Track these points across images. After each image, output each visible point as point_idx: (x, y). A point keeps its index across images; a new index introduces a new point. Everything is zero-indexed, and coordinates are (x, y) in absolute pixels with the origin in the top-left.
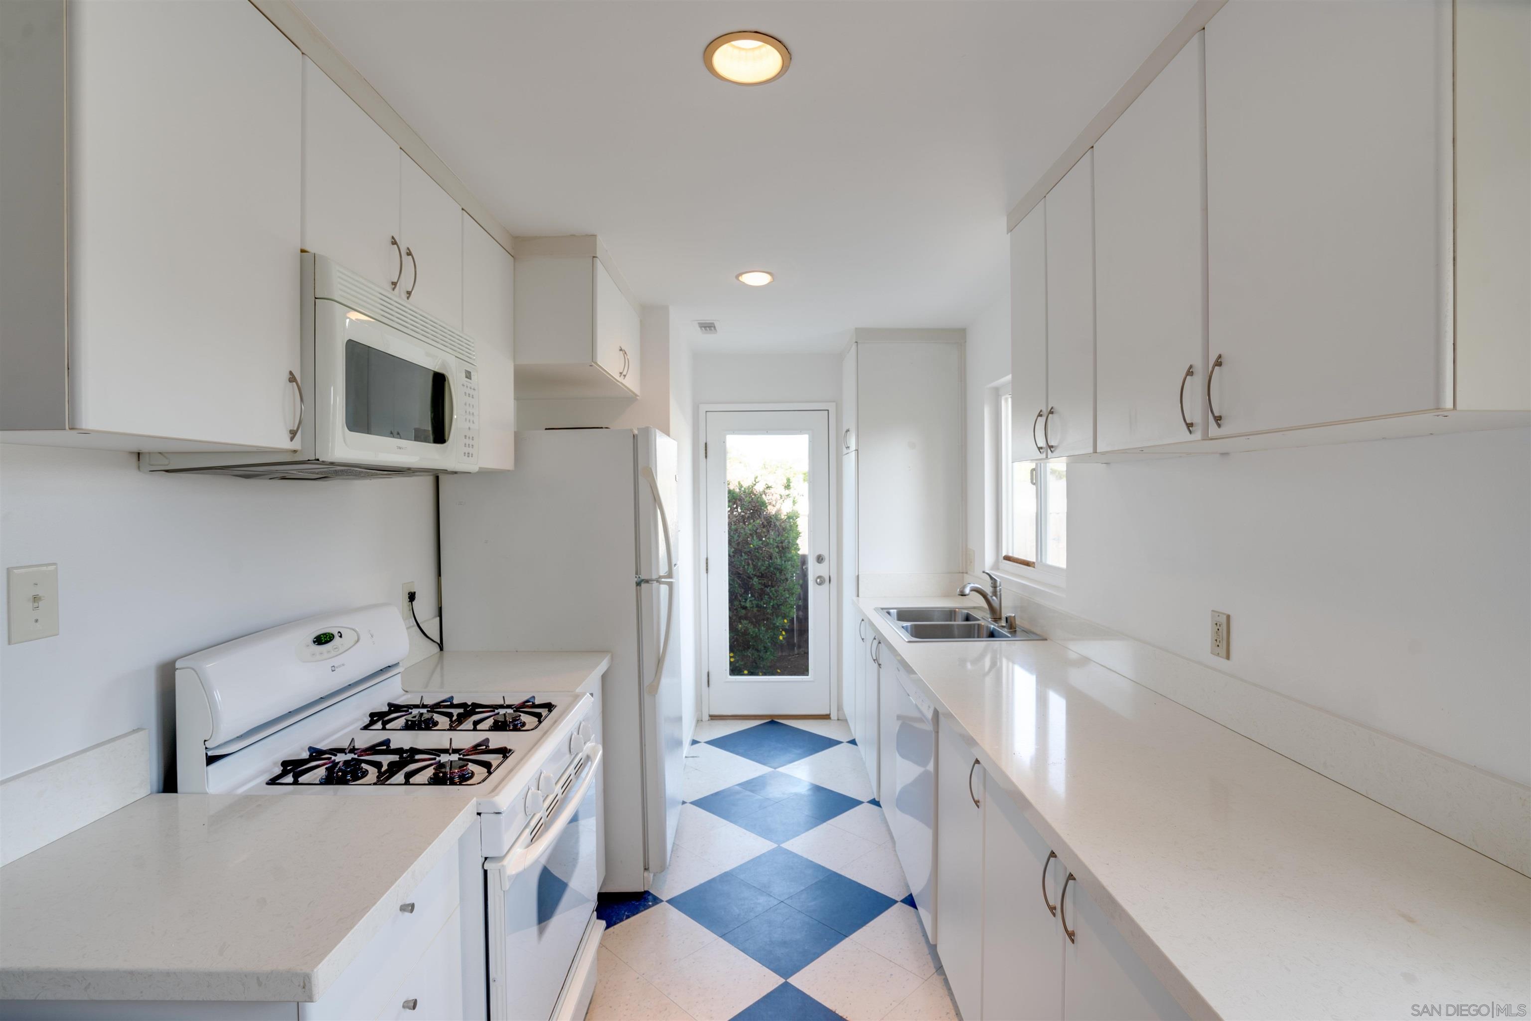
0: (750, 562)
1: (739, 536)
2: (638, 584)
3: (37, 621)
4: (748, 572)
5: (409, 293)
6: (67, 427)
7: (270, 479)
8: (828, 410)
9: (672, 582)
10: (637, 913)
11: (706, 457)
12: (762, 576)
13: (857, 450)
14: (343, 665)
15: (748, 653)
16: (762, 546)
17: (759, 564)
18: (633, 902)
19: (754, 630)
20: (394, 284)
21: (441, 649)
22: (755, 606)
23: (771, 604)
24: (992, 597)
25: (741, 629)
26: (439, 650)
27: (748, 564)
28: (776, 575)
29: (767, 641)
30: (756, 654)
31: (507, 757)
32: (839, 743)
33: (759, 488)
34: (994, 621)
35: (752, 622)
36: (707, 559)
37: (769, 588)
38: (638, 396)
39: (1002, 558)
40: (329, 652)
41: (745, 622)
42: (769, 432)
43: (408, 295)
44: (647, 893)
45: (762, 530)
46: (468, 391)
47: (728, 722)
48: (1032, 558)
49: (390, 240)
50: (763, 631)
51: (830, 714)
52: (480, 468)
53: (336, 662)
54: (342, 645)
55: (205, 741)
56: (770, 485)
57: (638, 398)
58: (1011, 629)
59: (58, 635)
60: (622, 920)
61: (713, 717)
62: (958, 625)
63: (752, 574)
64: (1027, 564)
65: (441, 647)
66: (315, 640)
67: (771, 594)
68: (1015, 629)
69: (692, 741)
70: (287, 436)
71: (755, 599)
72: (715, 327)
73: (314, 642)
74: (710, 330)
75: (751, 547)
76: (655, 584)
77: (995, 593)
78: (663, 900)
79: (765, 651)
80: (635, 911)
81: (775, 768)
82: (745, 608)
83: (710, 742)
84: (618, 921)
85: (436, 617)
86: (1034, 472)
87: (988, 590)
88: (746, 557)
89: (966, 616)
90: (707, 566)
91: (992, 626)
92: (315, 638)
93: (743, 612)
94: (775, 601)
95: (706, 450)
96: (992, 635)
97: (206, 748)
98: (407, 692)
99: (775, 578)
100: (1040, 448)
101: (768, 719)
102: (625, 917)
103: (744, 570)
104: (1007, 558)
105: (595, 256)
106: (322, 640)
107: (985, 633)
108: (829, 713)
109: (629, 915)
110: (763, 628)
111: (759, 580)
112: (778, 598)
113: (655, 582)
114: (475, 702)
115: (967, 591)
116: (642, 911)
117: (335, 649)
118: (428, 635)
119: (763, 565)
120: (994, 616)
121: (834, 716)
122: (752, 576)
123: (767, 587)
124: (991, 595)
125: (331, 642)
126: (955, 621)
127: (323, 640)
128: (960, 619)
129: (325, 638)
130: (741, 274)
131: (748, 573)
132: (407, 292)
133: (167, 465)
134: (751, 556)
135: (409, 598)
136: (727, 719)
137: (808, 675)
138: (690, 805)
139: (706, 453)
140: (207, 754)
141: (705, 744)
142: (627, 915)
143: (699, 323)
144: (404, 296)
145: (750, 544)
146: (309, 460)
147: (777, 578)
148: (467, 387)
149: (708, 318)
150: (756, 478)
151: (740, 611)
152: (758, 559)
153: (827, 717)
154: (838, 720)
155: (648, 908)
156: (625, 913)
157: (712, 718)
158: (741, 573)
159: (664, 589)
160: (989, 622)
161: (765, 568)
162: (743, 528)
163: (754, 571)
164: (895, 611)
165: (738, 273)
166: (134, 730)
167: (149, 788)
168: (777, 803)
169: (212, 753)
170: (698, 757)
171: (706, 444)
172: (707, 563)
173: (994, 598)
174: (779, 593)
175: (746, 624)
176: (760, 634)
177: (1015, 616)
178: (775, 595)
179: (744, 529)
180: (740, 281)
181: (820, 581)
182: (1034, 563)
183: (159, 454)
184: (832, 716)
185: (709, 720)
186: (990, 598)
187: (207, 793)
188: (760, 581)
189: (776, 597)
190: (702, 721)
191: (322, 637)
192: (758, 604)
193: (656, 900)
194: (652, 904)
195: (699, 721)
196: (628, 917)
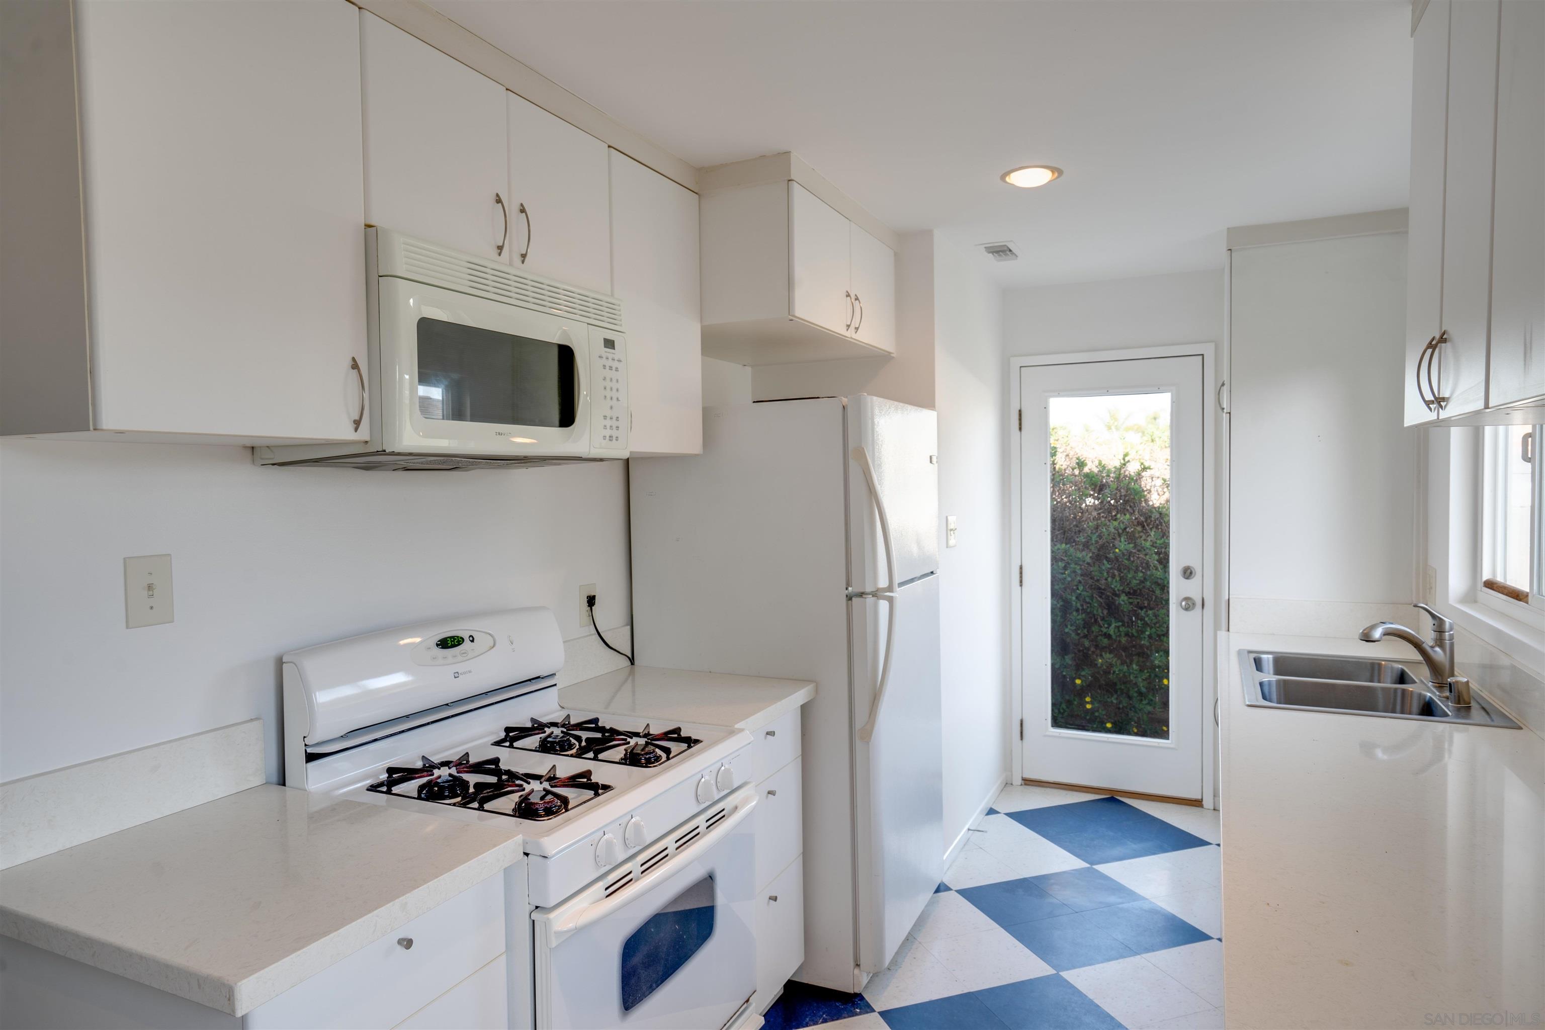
0: (1116, 573)
1: (1100, 537)
2: (849, 598)
3: (152, 608)
4: (1113, 586)
5: (524, 256)
6: (91, 428)
7: (393, 470)
8: (1203, 355)
9: (892, 597)
10: (837, 1019)
11: (1020, 429)
12: (1132, 593)
13: (1230, 413)
14: (470, 672)
15: (1113, 698)
16: (1134, 551)
17: (1130, 576)
18: (837, 1004)
19: (1121, 668)
20: (500, 248)
21: (632, 663)
22: (1123, 634)
23: (1147, 633)
24: (1432, 647)
25: (1102, 665)
26: (630, 663)
27: (1113, 576)
28: (1155, 593)
29: (1141, 685)
30: (1125, 702)
31: (599, 795)
32: (1208, 844)
33: (1132, 469)
34: (1435, 687)
35: (1118, 656)
36: (1021, 568)
37: (1145, 610)
38: (893, 353)
39: (1482, 584)
40: (455, 656)
41: (1108, 656)
42: (1110, 391)
43: (523, 259)
44: (859, 996)
45: (1135, 529)
46: (609, 363)
47: (1048, 790)
48: (1523, 585)
49: (494, 197)
50: (1136, 670)
51: (1202, 799)
52: (631, 452)
53: (460, 668)
54: (473, 650)
55: (304, 737)
56: (1147, 465)
57: (892, 355)
58: (1459, 703)
59: (173, 622)
60: (816, 1023)
61: (1028, 782)
62: (1383, 689)
63: (1118, 590)
64: (1517, 595)
65: (632, 660)
66: (439, 643)
67: (1146, 619)
68: (1470, 703)
69: (988, 809)
70: (351, 427)
71: (1123, 625)
72: (1010, 251)
73: (437, 645)
74: (1006, 255)
75: (1116, 552)
76: (870, 600)
77: (1440, 642)
78: (875, 1009)
79: (1139, 698)
80: (835, 1016)
81: (1092, 863)
82: (1108, 636)
83: (1010, 815)
84: (811, 1023)
85: (627, 625)
86: (1530, 439)
87: (1427, 637)
88: (1109, 566)
89: (1399, 673)
90: (1021, 577)
91: (1429, 694)
92: (438, 641)
93: (1106, 641)
94: (1154, 630)
95: (1020, 420)
96: (1428, 710)
97: (306, 745)
98: (563, 708)
99: (1154, 597)
100: (1428, 403)
101: (1105, 795)
102: (821, 1020)
103: (1107, 585)
104: (1490, 585)
105: (790, 179)
106: (445, 643)
107: (1415, 706)
108: (1200, 797)
109: (826, 1019)
110: (1134, 666)
111: (1130, 598)
112: (1158, 625)
113: (871, 596)
114: (613, 727)
115: (1377, 634)
116: (845, 1018)
117: (463, 653)
118: (610, 645)
119: (1134, 578)
120: (1437, 678)
121: (1208, 803)
122: (1117, 592)
123: (1141, 609)
124: (1431, 643)
125: (459, 647)
126: (1379, 682)
127: (449, 643)
128: (1389, 680)
129: (451, 641)
130: (1008, 173)
131: (1112, 588)
132: (522, 255)
133: (273, 459)
134: (1119, 565)
135: (588, 602)
136: (1046, 787)
137: (1168, 739)
138: (956, 893)
139: (1020, 424)
140: (306, 750)
141: (1005, 816)
142: (824, 1019)
143: (985, 247)
144: (517, 260)
145: (1116, 548)
146: (378, 451)
147: (1156, 597)
148: (607, 358)
149: (998, 239)
150: (1126, 455)
151: (1101, 640)
152: (1129, 569)
153: (1197, 803)
154: (1214, 810)
155: (853, 1016)
156: (823, 1014)
157: (1026, 782)
158: (1103, 587)
159: (883, 605)
160: (1428, 687)
161: (1138, 582)
162: (1105, 525)
163: (1121, 586)
164: (1270, 656)
165: (1004, 172)
166: (251, 719)
167: (265, 777)
168: (1077, 912)
169: (311, 750)
170: (986, 832)
171: (1020, 411)
172: (1021, 573)
173: (1437, 649)
174: (1160, 619)
175: (1109, 659)
176: (1130, 673)
177: (1467, 682)
178: (1154, 621)
179: (1108, 526)
180: (1008, 183)
181: (1189, 604)
182: (1527, 595)
183: (267, 448)
184: (1204, 803)
185: (1021, 785)
186: (1429, 649)
187: (306, 790)
188: (1131, 601)
189: (1155, 624)
190: (1012, 784)
191: (449, 641)
192: (1128, 631)
193: (868, 1008)
194: (860, 1012)
195: (1007, 784)
196: (825, 1021)
